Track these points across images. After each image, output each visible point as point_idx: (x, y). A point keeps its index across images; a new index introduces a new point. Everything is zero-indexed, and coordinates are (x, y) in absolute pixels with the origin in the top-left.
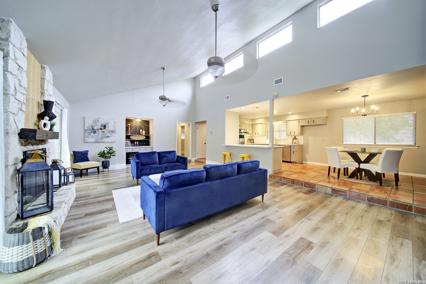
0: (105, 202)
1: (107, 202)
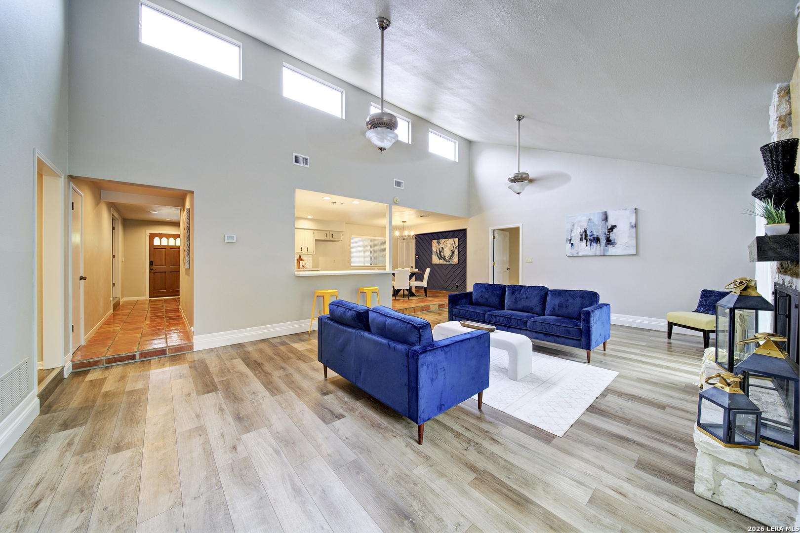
0: (613, 412)
1: (608, 409)
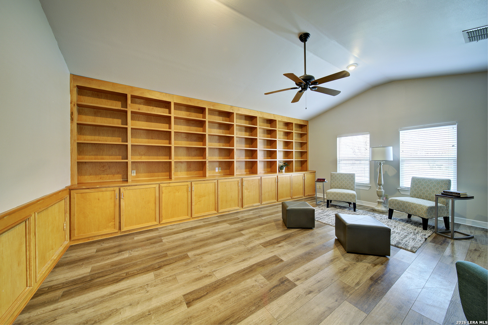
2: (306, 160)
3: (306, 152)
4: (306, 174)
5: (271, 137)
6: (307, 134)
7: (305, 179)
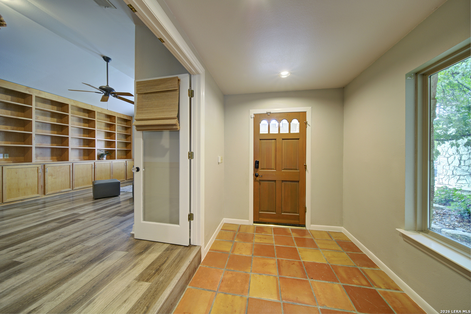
2: (130, 149)
3: (130, 143)
4: (128, 161)
5: (89, 126)
6: (131, 128)
7: (127, 165)
